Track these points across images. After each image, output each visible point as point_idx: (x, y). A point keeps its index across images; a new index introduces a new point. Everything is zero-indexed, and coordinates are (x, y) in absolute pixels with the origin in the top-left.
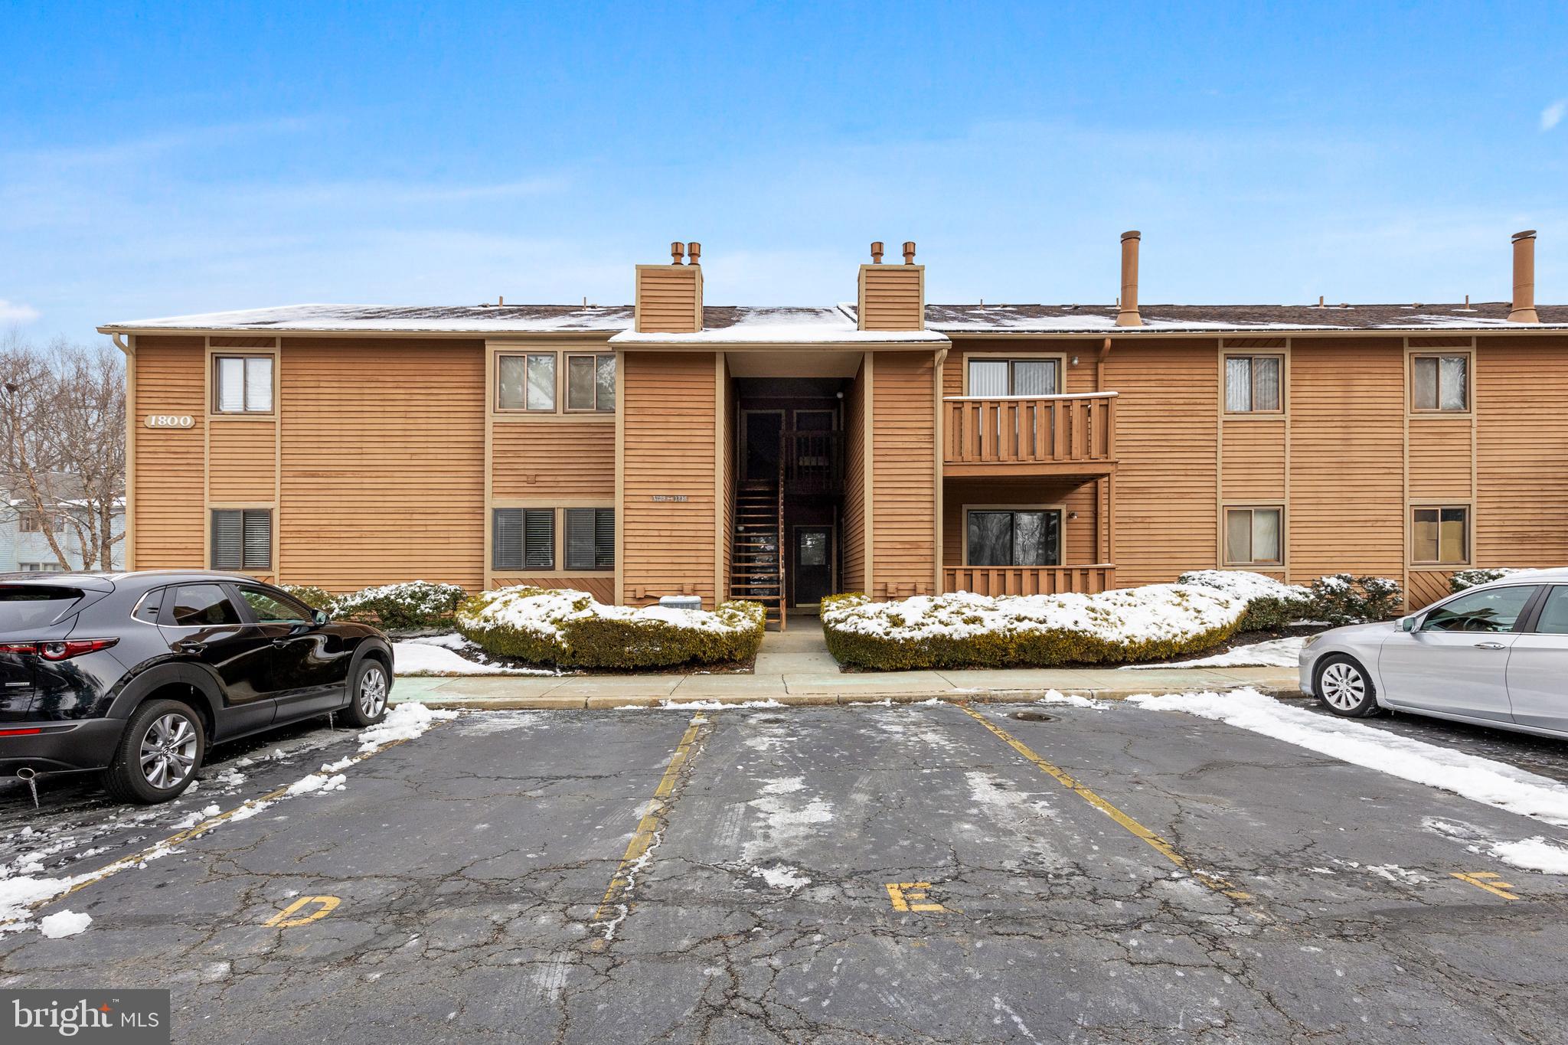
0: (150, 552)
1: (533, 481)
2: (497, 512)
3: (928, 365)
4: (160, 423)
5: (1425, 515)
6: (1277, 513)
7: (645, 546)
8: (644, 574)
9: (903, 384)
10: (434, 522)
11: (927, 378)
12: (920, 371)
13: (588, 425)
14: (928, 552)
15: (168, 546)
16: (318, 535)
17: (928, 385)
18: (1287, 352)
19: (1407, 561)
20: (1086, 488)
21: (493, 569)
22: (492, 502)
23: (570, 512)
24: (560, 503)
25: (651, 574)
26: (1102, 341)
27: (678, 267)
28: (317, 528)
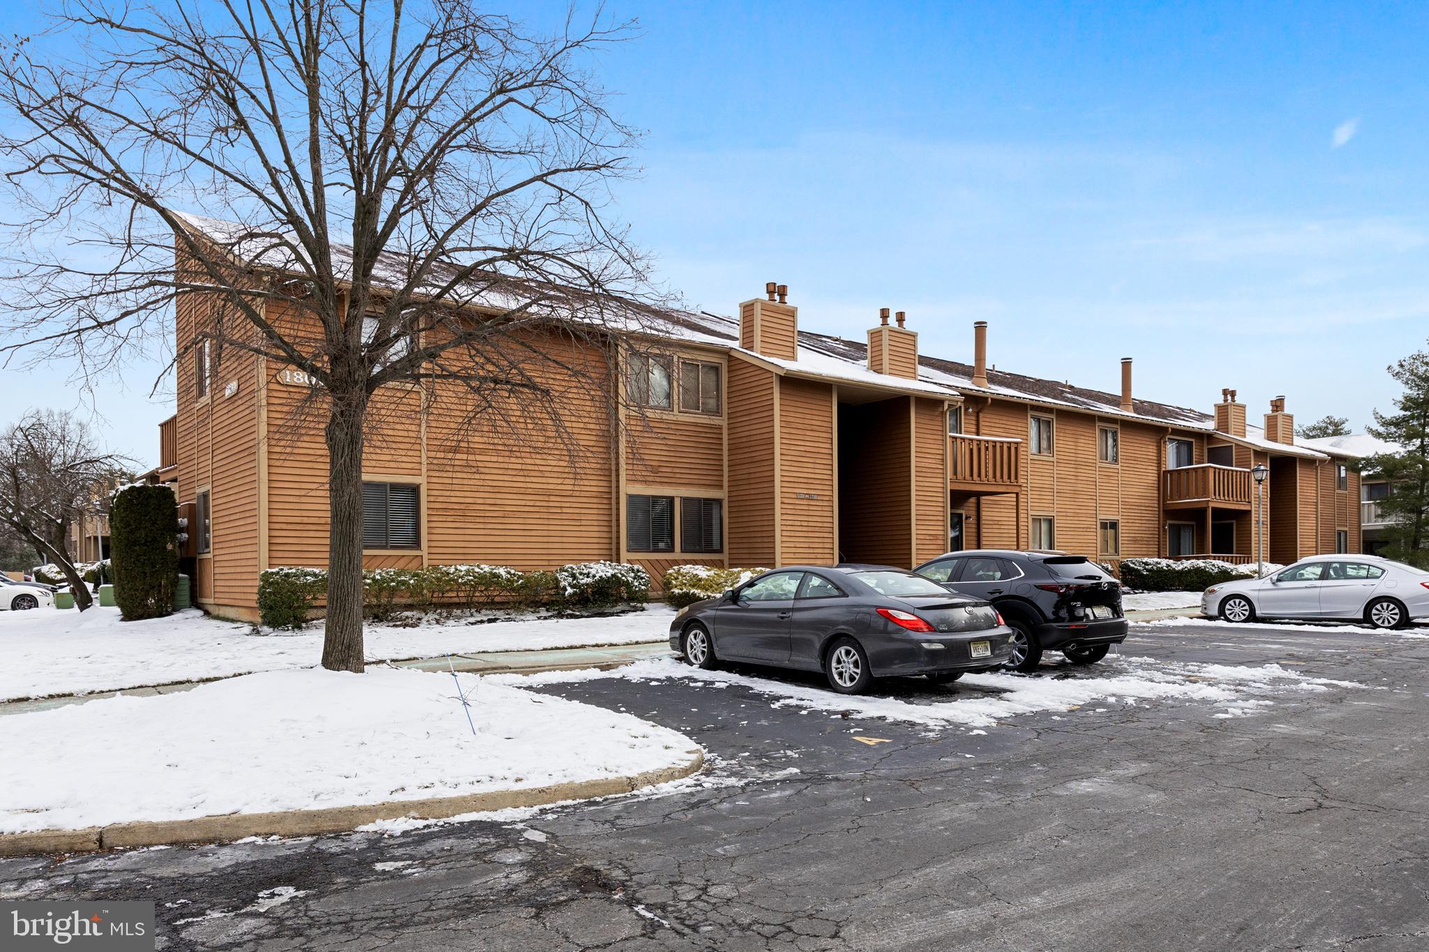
0: (284, 526)
1: (655, 470)
2: (631, 497)
3: (941, 409)
4: (295, 379)
5: (1104, 526)
6: (1050, 522)
7: (792, 534)
8: (792, 556)
9: (927, 422)
10: (568, 505)
11: (940, 419)
12: (937, 413)
13: (696, 425)
14: (941, 542)
15: (306, 520)
16: (462, 513)
17: (940, 424)
18: (1054, 417)
19: (1099, 553)
20: (973, 500)
21: (628, 551)
22: (628, 488)
23: (685, 500)
24: (678, 492)
25: (797, 556)
26: (987, 398)
27: (772, 303)
28: (462, 507)
